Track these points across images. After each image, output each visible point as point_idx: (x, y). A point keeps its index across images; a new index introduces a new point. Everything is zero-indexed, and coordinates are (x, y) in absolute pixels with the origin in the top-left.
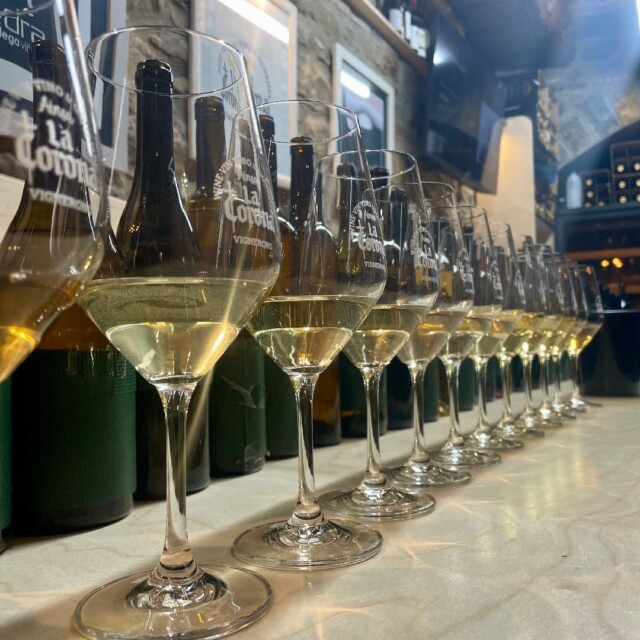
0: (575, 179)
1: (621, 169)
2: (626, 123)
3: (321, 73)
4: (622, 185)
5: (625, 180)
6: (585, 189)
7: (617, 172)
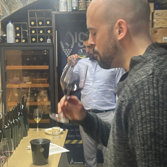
0: (10, 25)
1: (33, 23)
4: (33, 32)
5: (35, 29)
6: (16, 32)
7: (31, 25)
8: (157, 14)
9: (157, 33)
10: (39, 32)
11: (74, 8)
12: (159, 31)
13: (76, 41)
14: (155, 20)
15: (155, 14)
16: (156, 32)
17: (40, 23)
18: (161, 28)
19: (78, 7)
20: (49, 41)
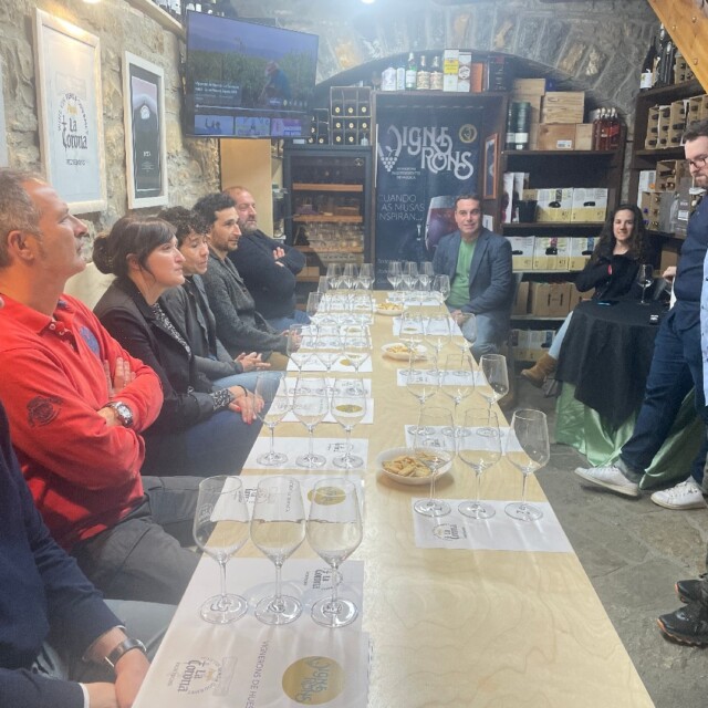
1: (338, 110)
2: (344, 69)
3: (116, 86)
4: (338, 125)
5: (340, 121)
7: (334, 113)
8: (549, 100)
9: (548, 134)
10: (347, 126)
11: (410, 86)
12: (551, 128)
13: (405, 144)
14: (545, 110)
15: (546, 98)
16: (546, 131)
17: (351, 111)
18: (555, 124)
19: (416, 84)
20: (364, 142)
